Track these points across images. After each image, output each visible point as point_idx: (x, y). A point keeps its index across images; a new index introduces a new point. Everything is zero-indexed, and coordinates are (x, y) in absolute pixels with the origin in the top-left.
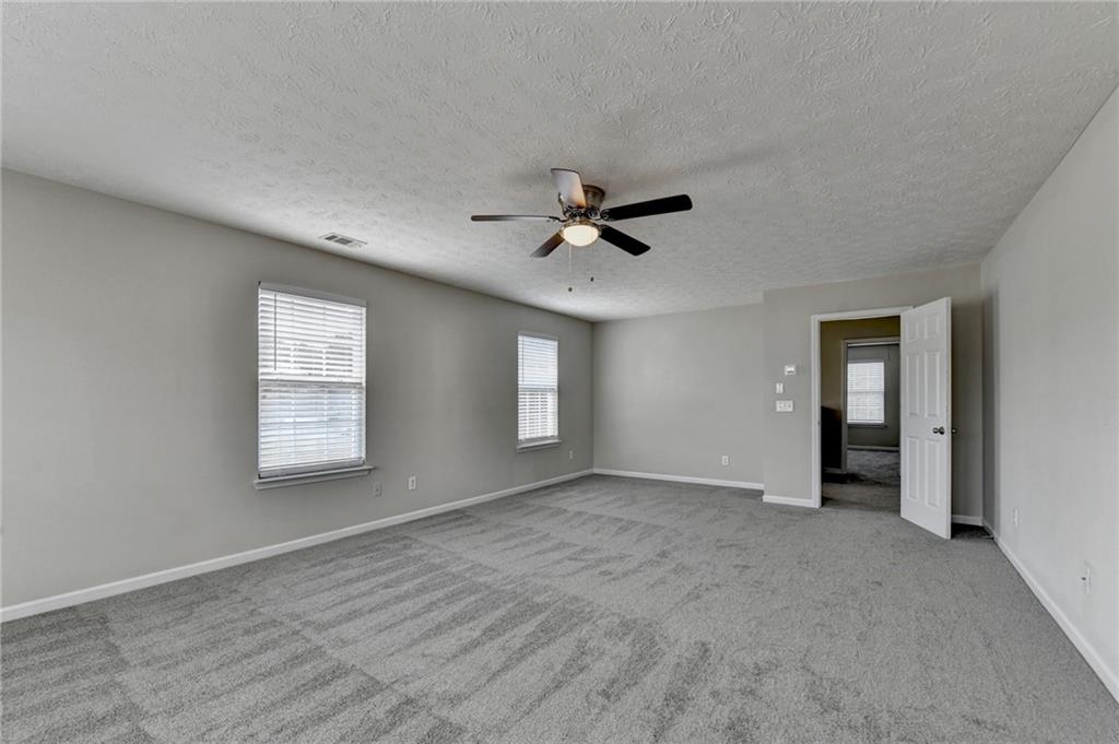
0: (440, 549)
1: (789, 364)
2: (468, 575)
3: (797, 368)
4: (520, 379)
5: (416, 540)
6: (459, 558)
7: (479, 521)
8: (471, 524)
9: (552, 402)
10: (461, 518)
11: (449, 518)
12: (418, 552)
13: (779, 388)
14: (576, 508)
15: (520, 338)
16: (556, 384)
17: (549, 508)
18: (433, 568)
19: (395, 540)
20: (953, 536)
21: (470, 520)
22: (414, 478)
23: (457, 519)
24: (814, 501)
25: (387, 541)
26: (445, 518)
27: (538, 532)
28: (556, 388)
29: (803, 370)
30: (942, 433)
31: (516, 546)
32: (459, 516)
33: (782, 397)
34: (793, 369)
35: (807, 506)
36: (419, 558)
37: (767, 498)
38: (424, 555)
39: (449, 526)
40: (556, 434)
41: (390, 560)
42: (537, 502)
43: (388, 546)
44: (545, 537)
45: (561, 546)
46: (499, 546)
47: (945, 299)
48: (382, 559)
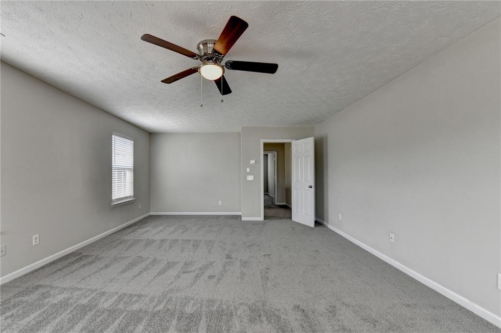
0: (80, 289)
1: (252, 159)
2: (121, 306)
3: (255, 162)
4: (113, 162)
5: (52, 287)
6: (103, 294)
7: (97, 258)
8: (92, 262)
9: (129, 176)
10: (81, 258)
11: (70, 260)
12: (61, 297)
13: (248, 170)
14: (158, 237)
15: (113, 137)
16: (132, 166)
17: (142, 240)
18: (84, 310)
19: (28, 291)
20: (315, 226)
21: (90, 259)
22: (37, 236)
23: (76, 261)
24: (261, 218)
25: (22, 294)
26: (66, 262)
27: (148, 258)
28: (132, 168)
29: (257, 162)
30: (311, 188)
31: (141, 272)
32: (77, 258)
33: (250, 174)
34: (253, 162)
35: (259, 220)
36: (64, 304)
37: (243, 219)
38: (69, 299)
39: (74, 267)
40: (132, 194)
41: (36, 314)
42: (130, 237)
43: (25, 299)
44: (155, 261)
45: (170, 265)
46: (129, 274)
47: (312, 138)
48: (26, 314)
